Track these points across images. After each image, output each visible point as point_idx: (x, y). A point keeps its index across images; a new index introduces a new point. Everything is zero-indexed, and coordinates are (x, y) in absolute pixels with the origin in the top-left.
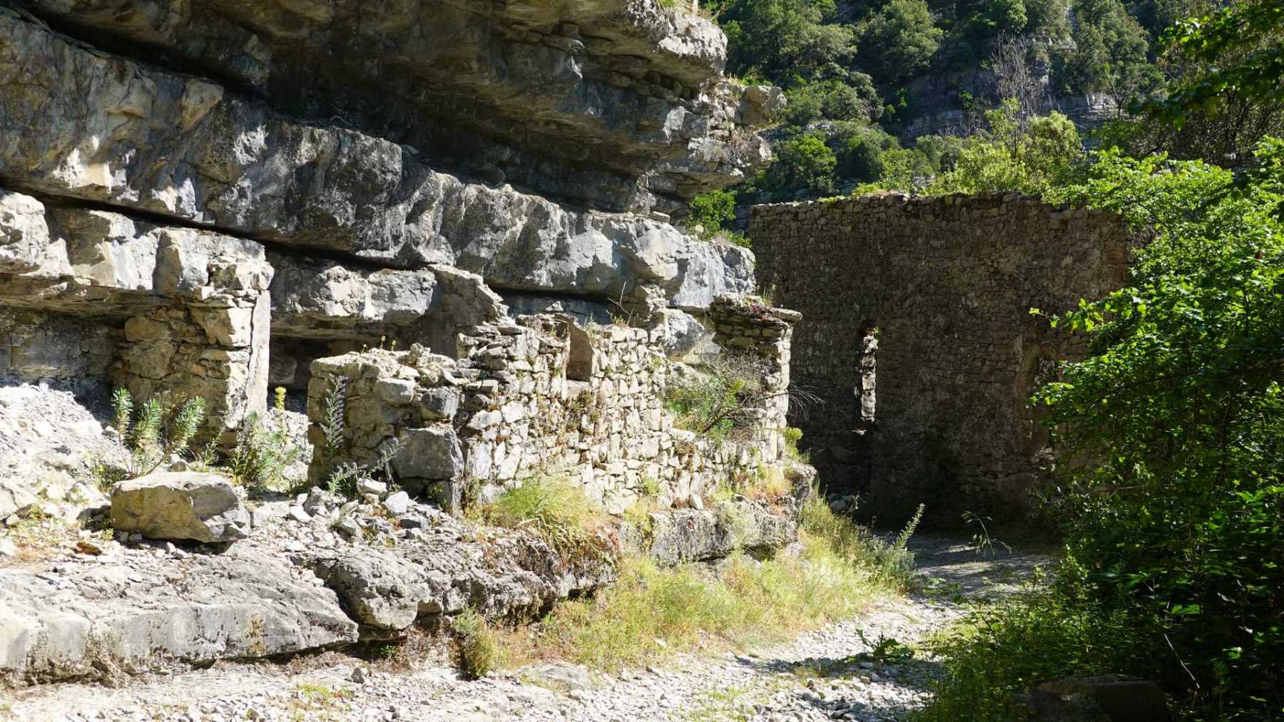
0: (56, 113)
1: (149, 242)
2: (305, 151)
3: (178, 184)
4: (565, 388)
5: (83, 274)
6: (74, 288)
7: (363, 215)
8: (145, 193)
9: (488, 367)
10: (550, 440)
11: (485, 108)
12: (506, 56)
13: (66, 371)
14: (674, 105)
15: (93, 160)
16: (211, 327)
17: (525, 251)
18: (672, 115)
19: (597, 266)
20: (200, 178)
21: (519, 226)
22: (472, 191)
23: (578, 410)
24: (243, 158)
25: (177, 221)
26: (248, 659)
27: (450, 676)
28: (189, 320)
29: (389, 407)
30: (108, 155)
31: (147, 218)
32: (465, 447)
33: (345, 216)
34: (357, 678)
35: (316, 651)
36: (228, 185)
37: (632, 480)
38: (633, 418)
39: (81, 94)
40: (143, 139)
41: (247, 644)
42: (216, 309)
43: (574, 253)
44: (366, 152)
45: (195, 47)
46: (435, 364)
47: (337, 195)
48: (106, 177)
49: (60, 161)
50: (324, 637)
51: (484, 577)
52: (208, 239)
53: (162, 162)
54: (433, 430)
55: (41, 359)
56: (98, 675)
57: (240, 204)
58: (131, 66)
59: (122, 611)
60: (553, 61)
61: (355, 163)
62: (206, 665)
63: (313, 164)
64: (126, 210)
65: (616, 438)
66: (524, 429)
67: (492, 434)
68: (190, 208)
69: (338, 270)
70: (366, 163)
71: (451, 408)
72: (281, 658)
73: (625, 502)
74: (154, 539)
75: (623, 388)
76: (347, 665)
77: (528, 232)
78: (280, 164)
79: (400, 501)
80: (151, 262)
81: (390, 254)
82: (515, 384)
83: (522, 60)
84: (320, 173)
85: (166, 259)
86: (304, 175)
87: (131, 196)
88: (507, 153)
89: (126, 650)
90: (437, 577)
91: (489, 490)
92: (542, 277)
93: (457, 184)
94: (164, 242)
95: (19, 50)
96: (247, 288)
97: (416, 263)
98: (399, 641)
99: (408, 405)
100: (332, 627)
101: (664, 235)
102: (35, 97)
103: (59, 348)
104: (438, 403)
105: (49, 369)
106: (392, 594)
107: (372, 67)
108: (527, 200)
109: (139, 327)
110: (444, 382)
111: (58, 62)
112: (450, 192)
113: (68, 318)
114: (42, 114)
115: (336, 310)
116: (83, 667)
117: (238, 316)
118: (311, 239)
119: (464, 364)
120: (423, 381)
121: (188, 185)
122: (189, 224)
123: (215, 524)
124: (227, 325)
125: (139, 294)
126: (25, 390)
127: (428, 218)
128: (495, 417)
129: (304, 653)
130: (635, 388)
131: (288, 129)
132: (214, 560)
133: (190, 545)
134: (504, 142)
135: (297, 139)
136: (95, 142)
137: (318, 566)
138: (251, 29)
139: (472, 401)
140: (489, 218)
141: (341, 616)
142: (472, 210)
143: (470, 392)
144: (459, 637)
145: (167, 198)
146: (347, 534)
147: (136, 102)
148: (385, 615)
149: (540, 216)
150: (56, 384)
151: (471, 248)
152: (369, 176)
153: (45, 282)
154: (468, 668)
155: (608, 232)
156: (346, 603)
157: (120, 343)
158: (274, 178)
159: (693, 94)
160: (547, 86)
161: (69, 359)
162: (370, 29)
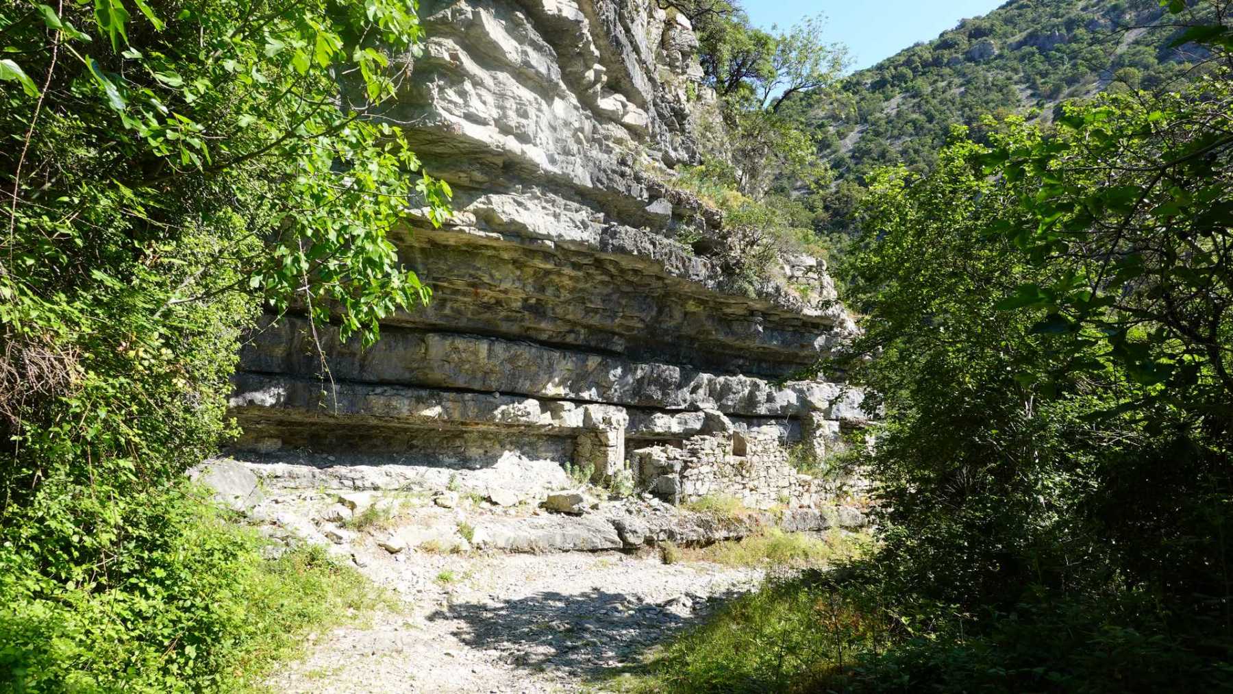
0: (541, 373)
1: (581, 410)
2: (639, 373)
3: (589, 389)
4: (732, 459)
5: (556, 423)
6: (554, 427)
7: (665, 394)
8: (577, 394)
9: (694, 453)
10: (726, 480)
11: (724, 346)
12: (729, 327)
13: (555, 455)
14: (818, 335)
15: (557, 385)
16: (603, 439)
17: (751, 400)
18: (819, 339)
19: (789, 405)
20: (598, 386)
21: (747, 391)
22: (722, 379)
23: (740, 469)
24: (612, 378)
25: (591, 402)
26: (582, 551)
27: (658, 562)
28: (597, 436)
29: (656, 468)
30: (562, 383)
31: (579, 402)
32: (681, 483)
33: (657, 395)
34: (621, 560)
35: (607, 550)
36: (610, 388)
37: (773, 496)
38: (772, 471)
39: (551, 365)
40: (574, 377)
41: (580, 546)
42: (604, 432)
43: (778, 400)
44: (664, 371)
45: (593, 343)
46: (673, 451)
47: (653, 388)
48: (562, 391)
49: (544, 387)
50: (609, 545)
51: (676, 529)
52: (603, 407)
53: (582, 383)
54: (670, 476)
55: (546, 451)
56: (532, 552)
57: (615, 393)
58: (568, 354)
59: (540, 532)
60: (749, 327)
61: (659, 376)
62: (567, 551)
63: (643, 378)
64: (571, 400)
65: (762, 479)
66: (711, 476)
67: (694, 477)
68: (595, 397)
69: (659, 414)
70: (664, 376)
71: (678, 467)
72: (593, 551)
73: (770, 505)
74: (558, 512)
75: (765, 459)
76: (618, 555)
77: (751, 394)
78: (630, 379)
79: (656, 502)
80: (582, 417)
81: (683, 406)
82: (705, 459)
83: (736, 327)
84: (646, 381)
85: (587, 415)
86: (640, 382)
87: (572, 395)
88: (741, 362)
89: (541, 544)
90: (653, 527)
91: (694, 498)
92: (762, 410)
93: (713, 377)
94: (586, 410)
95: (527, 355)
96: (615, 424)
97: (696, 409)
98: (638, 549)
99: (662, 467)
100: (613, 542)
101: (821, 390)
102: (533, 368)
103: (553, 447)
104: (672, 466)
105: (550, 455)
106: (635, 532)
107: (668, 339)
108: (748, 380)
109: (582, 439)
110: (675, 458)
111: (541, 357)
112: (710, 381)
113: (557, 436)
114: (537, 374)
115: (658, 430)
116: (527, 549)
117: (611, 435)
118: (644, 404)
119: (685, 452)
120: (668, 458)
121: (594, 390)
122: (597, 402)
123: (576, 507)
124: (607, 438)
125: (578, 428)
126: (541, 462)
127: (701, 391)
128: (696, 471)
129: (602, 550)
130: (772, 458)
131: (633, 366)
132: (575, 518)
133: (569, 514)
134: (740, 357)
135: (636, 369)
136: (557, 380)
137: (614, 523)
138: (614, 334)
139: (686, 466)
140: (730, 389)
141: (617, 539)
142: (723, 387)
143: (685, 462)
144: (664, 549)
145: (586, 395)
146: (630, 512)
147: (570, 366)
148: (631, 539)
149: (756, 386)
150: (553, 459)
151: (724, 401)
152: (665, 380)
153: (544, 426)
154: (665, 560)
155: (794, 389)
156: (620, 535)
157: (576, 445)
158: (627, 384)
159: (832, 328)
160: (749, 336)
161: (557, 451)
162: (664, 326)
